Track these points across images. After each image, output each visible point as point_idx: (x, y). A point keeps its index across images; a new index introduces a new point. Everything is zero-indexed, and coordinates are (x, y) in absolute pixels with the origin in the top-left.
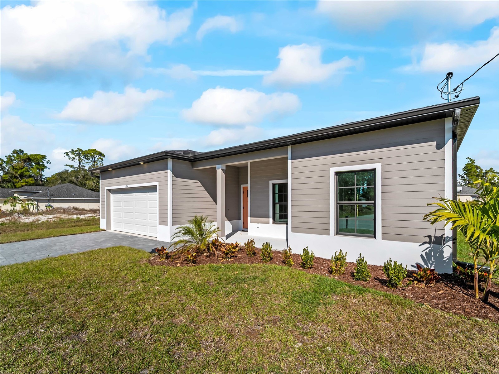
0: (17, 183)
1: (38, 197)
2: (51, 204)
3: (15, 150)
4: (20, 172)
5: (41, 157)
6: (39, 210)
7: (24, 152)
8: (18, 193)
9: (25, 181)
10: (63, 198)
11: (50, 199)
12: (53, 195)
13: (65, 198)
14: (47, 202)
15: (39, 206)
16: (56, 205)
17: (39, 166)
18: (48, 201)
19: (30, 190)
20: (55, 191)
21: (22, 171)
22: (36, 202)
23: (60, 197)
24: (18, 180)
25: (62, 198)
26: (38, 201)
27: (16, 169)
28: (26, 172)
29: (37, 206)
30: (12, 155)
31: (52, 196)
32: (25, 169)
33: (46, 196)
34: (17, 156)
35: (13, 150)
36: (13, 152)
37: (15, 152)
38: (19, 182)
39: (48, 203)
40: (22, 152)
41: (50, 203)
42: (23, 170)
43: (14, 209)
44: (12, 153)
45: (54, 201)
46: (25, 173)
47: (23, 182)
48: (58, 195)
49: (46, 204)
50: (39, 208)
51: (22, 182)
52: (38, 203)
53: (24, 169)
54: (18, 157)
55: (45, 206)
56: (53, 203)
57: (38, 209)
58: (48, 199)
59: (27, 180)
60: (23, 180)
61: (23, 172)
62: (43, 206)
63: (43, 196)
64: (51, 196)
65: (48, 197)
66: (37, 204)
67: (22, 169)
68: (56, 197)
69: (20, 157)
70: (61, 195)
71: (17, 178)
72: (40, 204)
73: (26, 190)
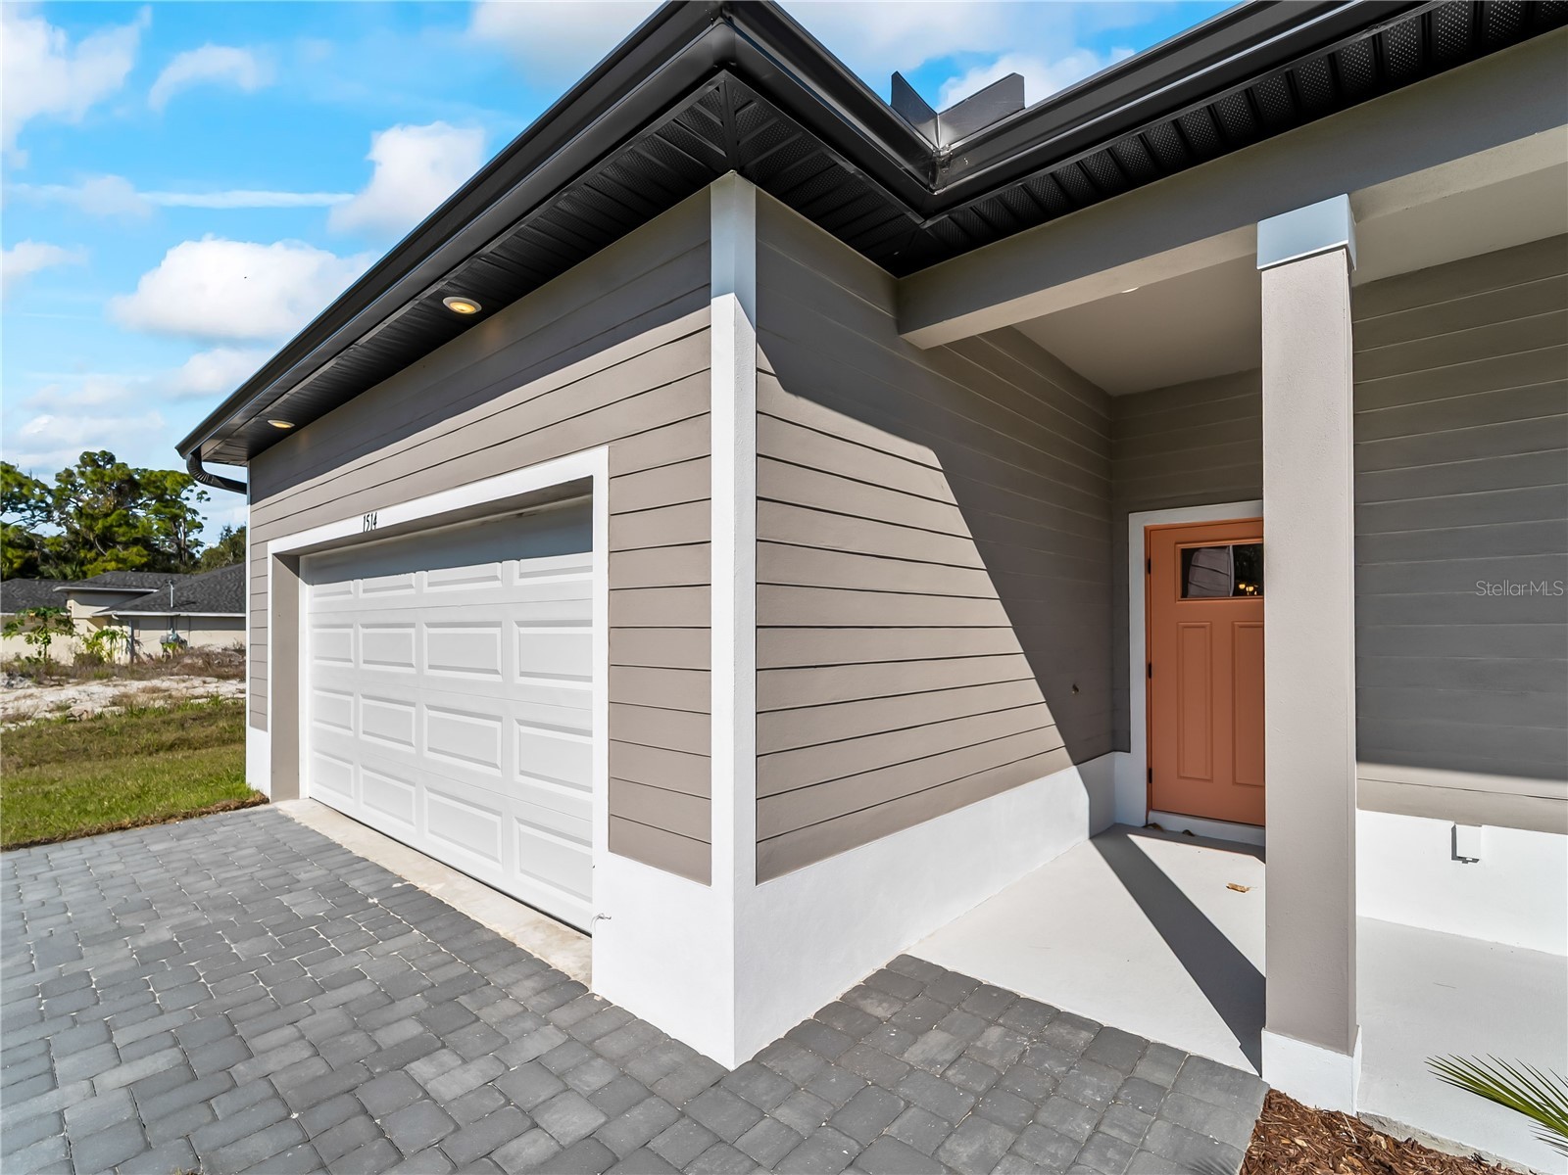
0: (91, 563)
1: (135, 608)
2: (183, 635)
3: (85, 453)
4: (100, 525)
5: (179, 480)
6: (138, 656)
7: (117, 461)
8: (78, 596)
9: (117, 556)
10: (225, 612)
11: (178, 616)
12: (189, 603)
13: (231, 612)
14: (166, 629)
15: (138, 642)
16: (197, 639)
17: (165, 507)
18: (172, 623)
19: (119, 586)
20: (199, 589)
21: (107, 524)
22: (127, 629)
23: (214, 611)
24: (91, 555)
25: (220, 612)
26: (136, 623)
27: (88, 516)
28: (120, 526)
29: (133, 643)
30: (76, 470)
31: (187, 606)
32: (119, 515)
33: (165, 606)
34: (94, 472)
35: (81, 454)
36: (82, 458)
37: (88, 459)
38: (95, 560)
39: (170, 632)
40: (111, 459)
41: (178, 632)
42: (109, 519)
43: (40, 653)
44: (79, 463)
45: (192, 624)
46: (116, 529)
47: (110, 561)
48: (206, 602)
49: (164, 633)
50: (137, 648)
51: (104, 561)
52: (136, 632)
53: (114, 516)
54: (94, 478)
55: (158, 641)
56: (190, 630)
57: (133, 653)
58: (171, 617)
59: (123, 554)
60: (109, 552)
61: (111, 526)
62: (152, 642)
63: (154, 606)
64: (182, 605)
65: (172, 610)
66: (130, 633)
67: (106, 515)
68: (200, 612)
69: (103, 476)
70: (218, 601)
71: (92, 547)
72: (142, 635)
73: (105, 585)
